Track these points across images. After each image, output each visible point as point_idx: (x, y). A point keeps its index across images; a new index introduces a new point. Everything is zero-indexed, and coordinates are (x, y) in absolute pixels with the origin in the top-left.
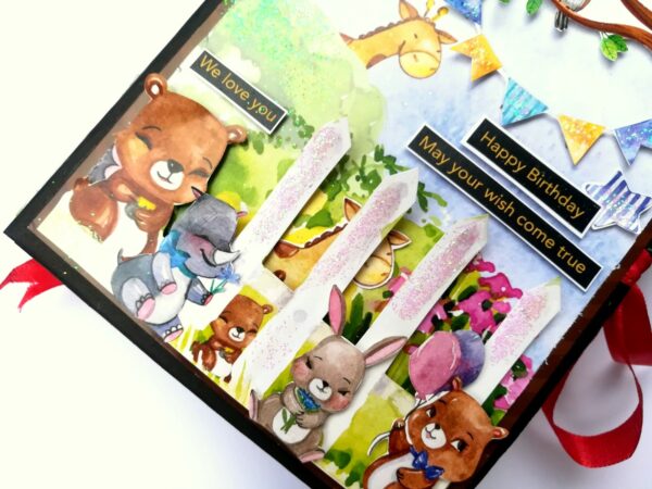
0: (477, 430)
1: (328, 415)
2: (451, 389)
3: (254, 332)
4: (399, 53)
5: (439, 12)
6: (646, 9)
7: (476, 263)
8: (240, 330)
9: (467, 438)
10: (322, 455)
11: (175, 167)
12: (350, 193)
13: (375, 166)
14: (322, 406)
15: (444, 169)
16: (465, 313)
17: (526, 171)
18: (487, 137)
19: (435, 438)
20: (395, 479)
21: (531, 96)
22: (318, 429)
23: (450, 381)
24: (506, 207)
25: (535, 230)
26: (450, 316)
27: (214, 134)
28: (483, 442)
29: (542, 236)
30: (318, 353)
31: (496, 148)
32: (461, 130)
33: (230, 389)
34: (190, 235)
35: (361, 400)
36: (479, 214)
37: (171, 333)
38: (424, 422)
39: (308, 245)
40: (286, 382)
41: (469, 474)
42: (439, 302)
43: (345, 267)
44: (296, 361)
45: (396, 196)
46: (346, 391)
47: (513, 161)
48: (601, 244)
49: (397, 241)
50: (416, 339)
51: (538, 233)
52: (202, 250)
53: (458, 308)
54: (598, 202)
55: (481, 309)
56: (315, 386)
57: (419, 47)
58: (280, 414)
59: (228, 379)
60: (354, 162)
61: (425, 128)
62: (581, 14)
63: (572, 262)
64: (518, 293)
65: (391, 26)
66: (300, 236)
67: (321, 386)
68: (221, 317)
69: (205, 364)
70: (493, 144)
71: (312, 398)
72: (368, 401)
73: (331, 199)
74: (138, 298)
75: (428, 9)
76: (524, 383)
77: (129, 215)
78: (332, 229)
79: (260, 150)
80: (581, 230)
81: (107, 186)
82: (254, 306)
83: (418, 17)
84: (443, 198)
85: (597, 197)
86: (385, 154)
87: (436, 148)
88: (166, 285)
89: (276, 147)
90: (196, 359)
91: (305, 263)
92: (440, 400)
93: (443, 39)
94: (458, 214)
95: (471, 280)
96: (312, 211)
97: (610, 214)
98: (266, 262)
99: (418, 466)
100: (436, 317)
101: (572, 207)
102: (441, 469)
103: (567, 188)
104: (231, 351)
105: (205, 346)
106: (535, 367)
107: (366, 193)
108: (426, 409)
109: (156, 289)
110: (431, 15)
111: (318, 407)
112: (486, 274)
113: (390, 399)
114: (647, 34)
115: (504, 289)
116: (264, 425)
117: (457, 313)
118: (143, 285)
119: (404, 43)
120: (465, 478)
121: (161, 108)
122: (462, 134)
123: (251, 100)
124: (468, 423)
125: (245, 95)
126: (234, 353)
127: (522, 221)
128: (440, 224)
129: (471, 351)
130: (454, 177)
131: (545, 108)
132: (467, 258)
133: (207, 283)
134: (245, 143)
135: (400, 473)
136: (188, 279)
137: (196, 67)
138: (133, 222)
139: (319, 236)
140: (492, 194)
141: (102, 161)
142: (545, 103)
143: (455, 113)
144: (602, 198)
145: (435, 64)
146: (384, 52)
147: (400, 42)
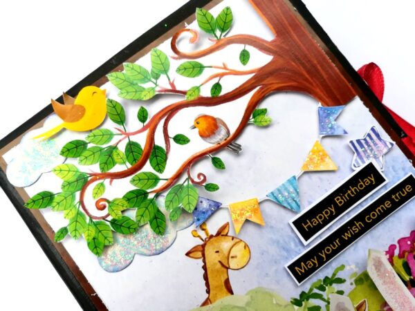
4: (228, 268)
5: (203, 230)
6: (240, 87)
13: (305, 307)
15: (321, 262)
17: (336, 205)
18: (307, 225)
21: (283, 185)
24: (357, 227)
25: (377, 212)
29: (382, 208)
31: (316, 221)
36: (355, 245)
42: (409, 289)
47: (327, 213)
48: (393, 167)
49: (363, 308)
51: (379, 210)
54: (367, 163)
57: (226, 252)
61: (289, 268)
62: (232, 132)
63: (404, 193)
65: (205, 268)
70: (312, 223)
75: (199, 236)
80: (384, 180)
83: (203, 246)
84: (339, 266)
85: (364, 162)
86: (299, 298)
87: (305, 263)
93: (224, 233)
95: (399, 263)
97: (375, 157)
101: (367, 181)
103: (353, 182)
110: (204, 236)
112: (397, 252)
114: (258, 92)
115: (409, 243)
119: (220, 262)
127: (369, 219)
130: (329, 257)
131: (294, 177)
140: (346, 234)
142: (290, 176)
143: (281, 241)
144: (365, 159)
145: (242, 245)
146: (223, 279)
147: (219, 265)
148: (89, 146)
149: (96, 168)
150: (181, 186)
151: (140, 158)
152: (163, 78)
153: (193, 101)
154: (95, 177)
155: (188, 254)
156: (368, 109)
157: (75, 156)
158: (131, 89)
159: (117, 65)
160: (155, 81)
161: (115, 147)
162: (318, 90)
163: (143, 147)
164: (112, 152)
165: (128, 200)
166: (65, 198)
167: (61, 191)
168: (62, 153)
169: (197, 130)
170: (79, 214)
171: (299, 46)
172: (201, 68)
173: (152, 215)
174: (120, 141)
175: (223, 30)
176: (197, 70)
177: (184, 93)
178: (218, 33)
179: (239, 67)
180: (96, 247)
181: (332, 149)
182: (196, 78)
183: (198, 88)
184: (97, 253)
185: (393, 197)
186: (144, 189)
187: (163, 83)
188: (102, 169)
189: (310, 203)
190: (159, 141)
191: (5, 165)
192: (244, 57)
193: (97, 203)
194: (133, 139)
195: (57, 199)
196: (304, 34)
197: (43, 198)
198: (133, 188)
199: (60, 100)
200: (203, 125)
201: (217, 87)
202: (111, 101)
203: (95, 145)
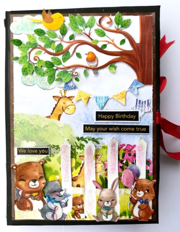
0: (149, 185)
1: (113, 207)
2: (136, 181)
3: (83, 203)
4: (64, 111)
5: (65, 92)
6: (113, 52)
7: (120, 147)
8: (80, 205)
9: (148, 188)
10: (119, 217)
11: (34, 181)
12: (79, 154)
13: (79, 142)
14: (111, 207)
15: (96, 131)
16: (126, 160)
17: (115, 116)
18: (100, 115)
19: (141, 194)
20: (139, 209)
21: (102, 97)
22: (114, 212)
23: (134, 179)
24: (116, 129)
25: (127, 129)
26: (123, 163)
27: (37, 166)
28: (152, 186)
29: (130, 129)
30: (101, 197)
31: (104, 117)
32: (92, 118)
33: (88, 219)
34: (51, 194)
35: (118, 199)
36: (112, 135)
37: (65, 217)
38: (135, 192)
39: (79, 174)
40: (99, 208)
41: (154, 195)
42: (119, 162)
43: (92, 173)
44: (97, 202)
45: (90, 149)
46: (113, 200)
47: (110, 117)
49: (98, 157)
50: (120, 175)
51: (128, 129)
52: (57, 195)
53: (124, 160)
54: (137, 110)
55: (129, 157)
56: (106, 204)
57: (67, 105)
58: (103, 216)
59: (86, 217)
60: (74, 146)
61: (84, 125)
62: (99, 66)
63: (141, 129)
64: (135, 146)
65: (56, 105)
66: (76, 173)
67: (107, 203)
68: (73, 205)
69: (78, 218)
70: (102, 116)
71: (107, 207)
72: (120, 197)
73: (76, 158)
74: (51, 216)
75: (62, 94)
76: (152, 165)
77: (33, 200)
78: (81, 166)
79: (50, 160)
80: (138, 120)
81: (23, 197)
82: (78, 198)
83: (61, 98)
84: (101, 137)
85: (136, 109)
86: (80, 138)
87: (90, 128)
88: (55, 208)
89: (53, 157)
90: (75, 218)
91: (82, 178)
92: (135, 185)
93: (71, 99)
94: (107, 139)
95: (122, 151)
96: (74, 165)
97: (142, 111)
98: (73, 186)
99: (142, 203)
100: (120, 166)
101: (132, 116)
102: (147, 199)
103: (127, 113)
104: (81, 211)
105: (75, 214)
106: (152, 160)
107: (82, 150)
108: (134, 189)
109: (53, 211)
110: (63, 95)
111: (110, 208)
112: (124, 147)
113: (125, 193)
114: (118, 58)
115: (131, 148)
116: (101, 221)
117: (124, 162)
118: (50, 212)
119: (63, 107)
120: (154, 197)
121: (19, 170)
122: (93, 119)
123: (38, 151)
124: (146, 185)
125: (36, 151)
126: (82, 211)
127: (123, 129)
128: (105, 144)
129: (134, 169)
130: (100, 131)
131: (108, 97)
132: (117, 149)
133: (64, 201)
134: (46, 162)
135: (139, 207)
136: (59, 203)
137: (19, 153)
138: (36, 200)
139: (80, 169)
140: (111, 128)
141: (16, 192)
142: (107, 96)
143: (88, 115)
144: (137, 109)
145: (74, 107)
146: (60, 113)
147: (62, 108)
148: (46, 35)
149: (43, 45)
150: (67, 72)
151: (60, 52)
152: (88, 29)
153: (93, 45)
154: (41, 47)
155: (54, 97)
156: (152, 93)
157: (38, 35)
158: (74, 25)
159: (75, 13)
160: (84, 28)
161: (54, 42)
162: (139, 73)
163: (64, 48)
164: (52, 43)
165: (46, 64)
166: (25, 47)
167: (25, 44)
168: (35, 31)
169: (87, 56)
170: (26, 56)
171: (145, 52)
172: (104, 35)
173: (51, 75)
174: (58, 41)
175: (122, 27)
176: (102, 34)
177: (92, 40)
178: (120, 26)
179: (118, 44)
180: (24, 71)
181: (129, 97)
182: (100, 37)
183: (98, 41)
184: (23, 74)
185: (137, 128)
186: (54, 64)
187: (87, 31)
188: (45, 46)
189: (107, 110)
190: (71, 51)
191: (12, 21)
192: (123, 42)
193: (35, 57)
194: (63, 43)
195: (22, 46)
196: (150, 49)
197: (18, 42)
198: (51, 60)
199: (47, 11)
200: (90, 56)
201: (105, 46)
202: (64, 25)
203: (48, 36)
